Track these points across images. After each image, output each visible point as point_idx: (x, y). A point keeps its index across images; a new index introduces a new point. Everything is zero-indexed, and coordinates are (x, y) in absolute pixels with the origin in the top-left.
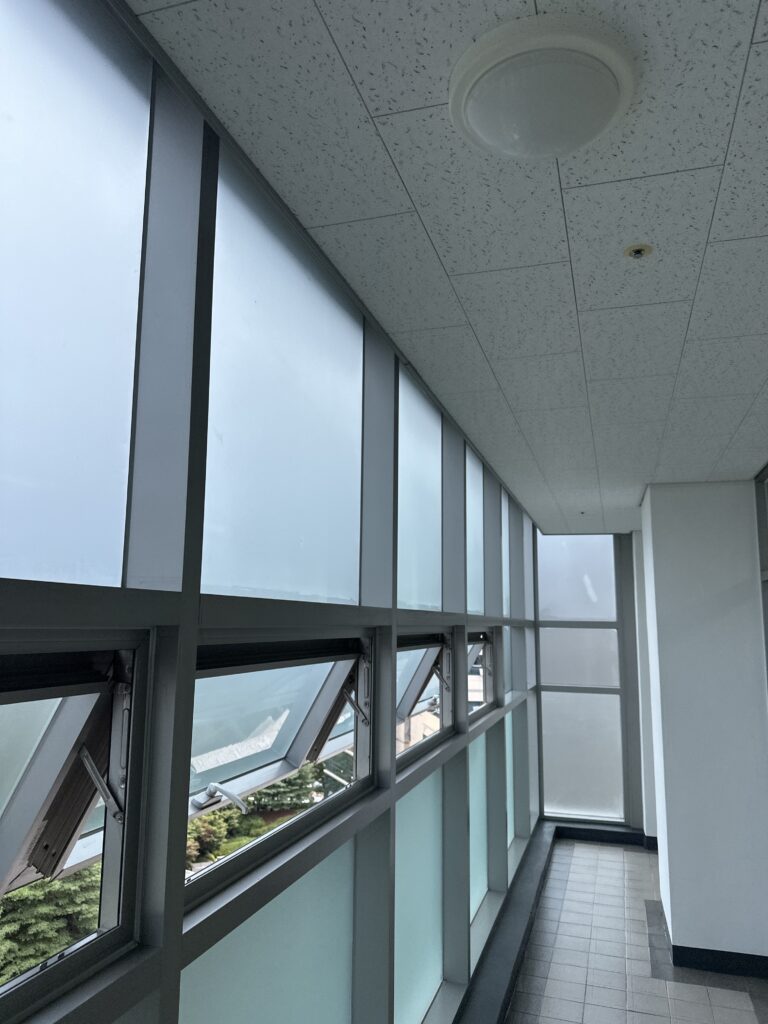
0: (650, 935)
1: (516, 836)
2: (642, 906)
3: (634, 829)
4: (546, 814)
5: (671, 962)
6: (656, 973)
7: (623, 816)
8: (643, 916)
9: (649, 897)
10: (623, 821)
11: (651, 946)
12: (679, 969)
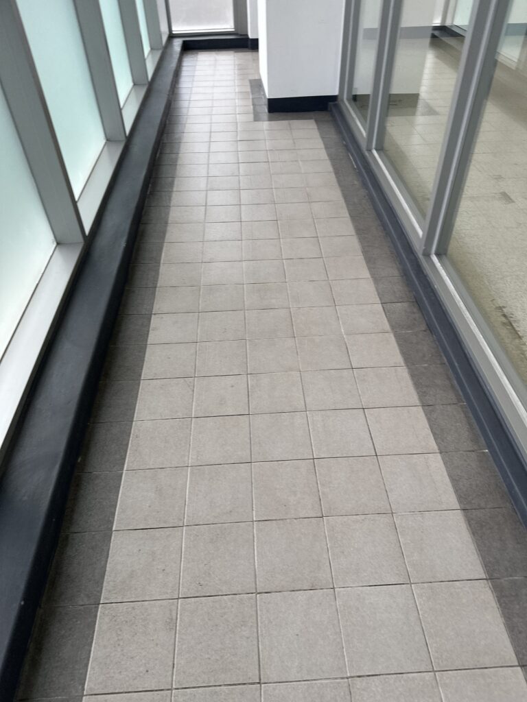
0: (253, 99)
1: (152, 49)
2: (248, 84)
3: (241, 35)
4: (174, 32)
5: (266, 110)
6: (257, 118)
7: (233, 27)
8: (249, 89)
9: (252, 78)
10: (233, 30)
11: (254, 105)
12: (272, 114)
